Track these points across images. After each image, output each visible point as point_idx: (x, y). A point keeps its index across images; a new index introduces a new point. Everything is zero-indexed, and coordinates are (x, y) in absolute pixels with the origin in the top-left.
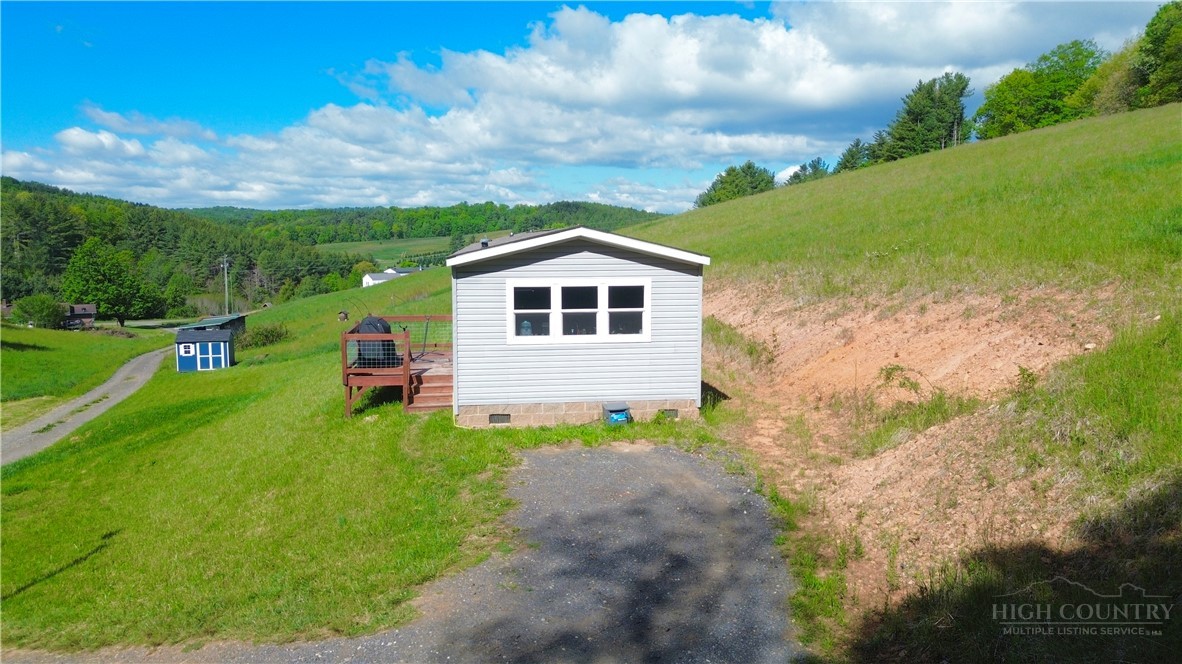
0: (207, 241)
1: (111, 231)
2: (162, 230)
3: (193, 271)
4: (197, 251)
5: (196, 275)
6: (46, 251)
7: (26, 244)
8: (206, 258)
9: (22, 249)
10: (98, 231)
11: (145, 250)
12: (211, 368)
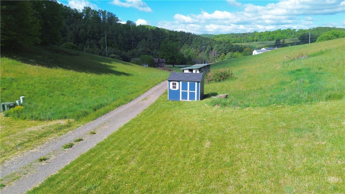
0: (200, 41)
1: (175, 39)
2: (188, 38)
4: (197, 44)
5: (196, 52)
8: (199, 46)
12: (188, 100)
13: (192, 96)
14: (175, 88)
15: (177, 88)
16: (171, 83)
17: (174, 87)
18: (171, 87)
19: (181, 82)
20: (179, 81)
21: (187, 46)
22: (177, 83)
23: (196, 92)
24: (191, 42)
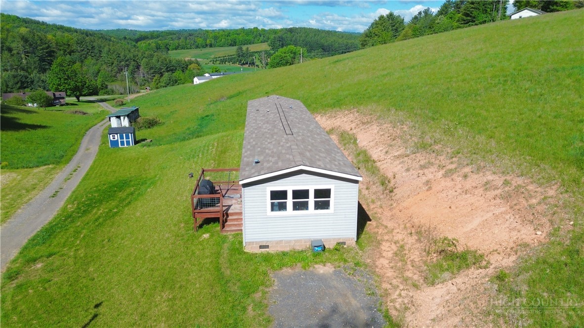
0: (116, 53)
1: (68, 48)
2: (93, 47)
3: (110, 69)
4: (111, 59)
5: (112, 71)
6: (37, 59)
7: (28, 56)
8: (115, 63)
9: (26, 59)
10: (62, 48)
11: (86, 58)
12: (126, 146)
13: (128, 143)
14: (115, 138)
15: (116, 139)
16: (111, 136)
17: (113, 138)
18: (112, 139)
19: (118, 135)
20: (117, 134)
21: (94, 61)
22: (116, 135)
23: (130, 140)
24: (100, 54)
